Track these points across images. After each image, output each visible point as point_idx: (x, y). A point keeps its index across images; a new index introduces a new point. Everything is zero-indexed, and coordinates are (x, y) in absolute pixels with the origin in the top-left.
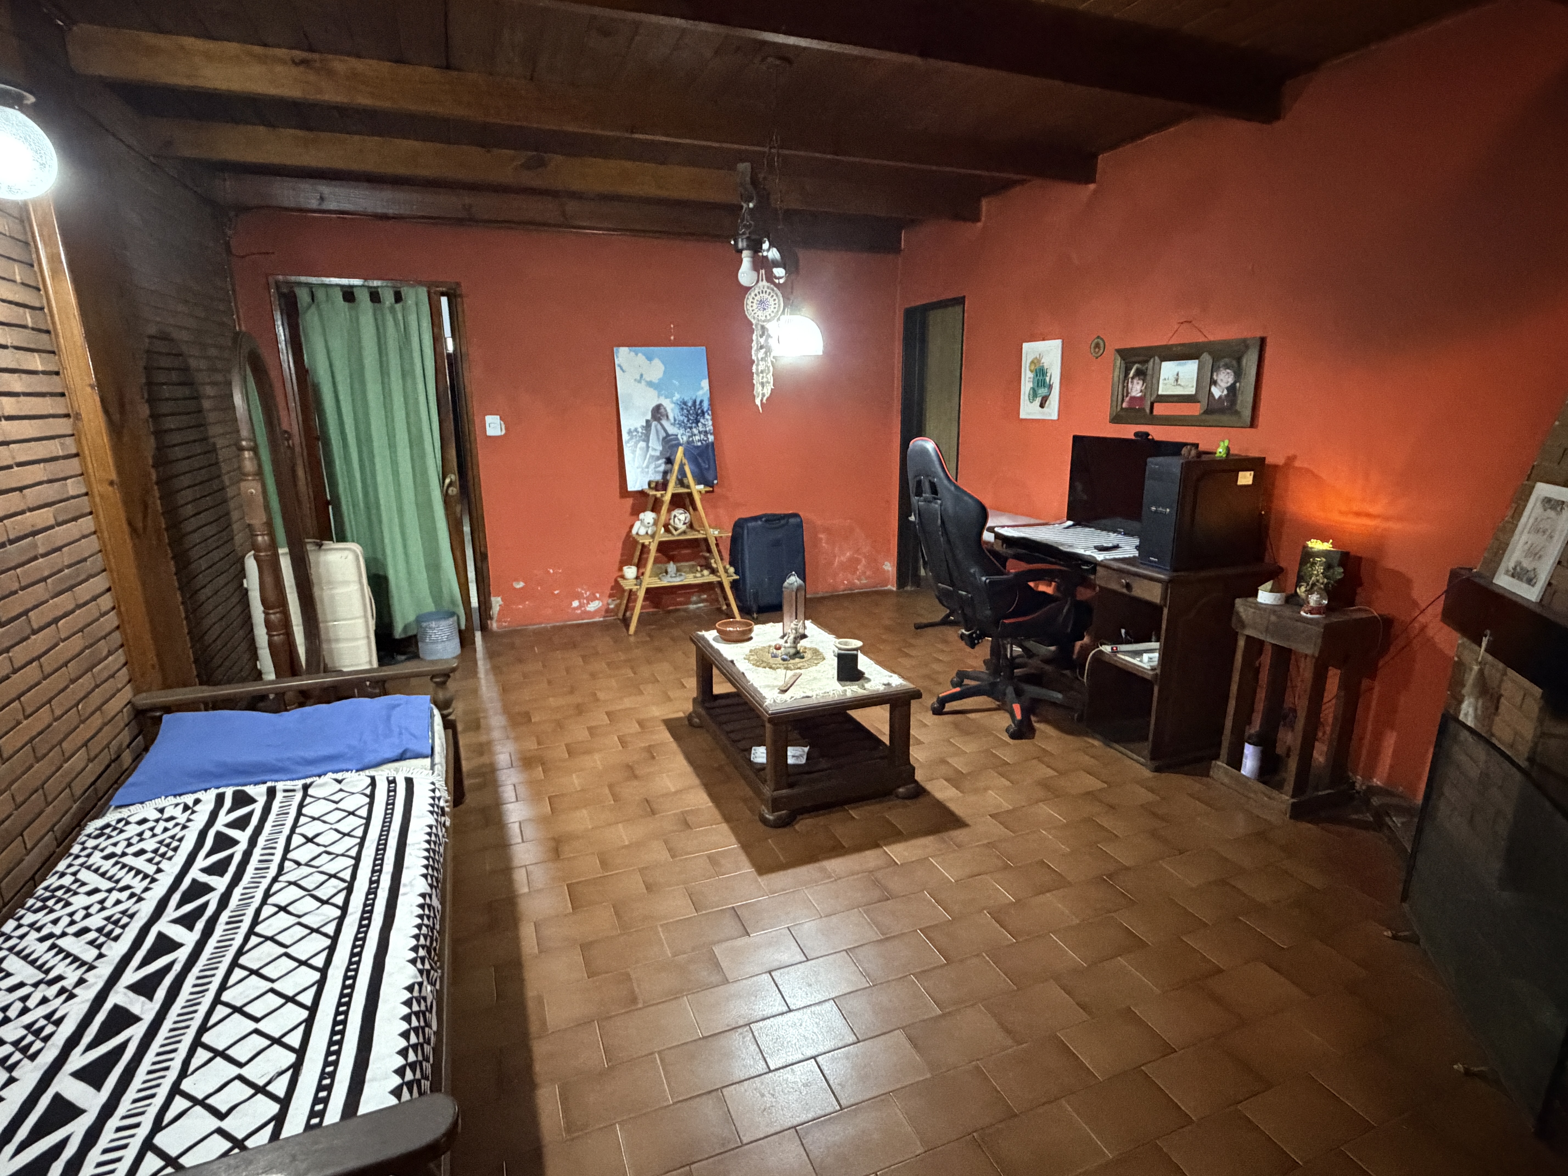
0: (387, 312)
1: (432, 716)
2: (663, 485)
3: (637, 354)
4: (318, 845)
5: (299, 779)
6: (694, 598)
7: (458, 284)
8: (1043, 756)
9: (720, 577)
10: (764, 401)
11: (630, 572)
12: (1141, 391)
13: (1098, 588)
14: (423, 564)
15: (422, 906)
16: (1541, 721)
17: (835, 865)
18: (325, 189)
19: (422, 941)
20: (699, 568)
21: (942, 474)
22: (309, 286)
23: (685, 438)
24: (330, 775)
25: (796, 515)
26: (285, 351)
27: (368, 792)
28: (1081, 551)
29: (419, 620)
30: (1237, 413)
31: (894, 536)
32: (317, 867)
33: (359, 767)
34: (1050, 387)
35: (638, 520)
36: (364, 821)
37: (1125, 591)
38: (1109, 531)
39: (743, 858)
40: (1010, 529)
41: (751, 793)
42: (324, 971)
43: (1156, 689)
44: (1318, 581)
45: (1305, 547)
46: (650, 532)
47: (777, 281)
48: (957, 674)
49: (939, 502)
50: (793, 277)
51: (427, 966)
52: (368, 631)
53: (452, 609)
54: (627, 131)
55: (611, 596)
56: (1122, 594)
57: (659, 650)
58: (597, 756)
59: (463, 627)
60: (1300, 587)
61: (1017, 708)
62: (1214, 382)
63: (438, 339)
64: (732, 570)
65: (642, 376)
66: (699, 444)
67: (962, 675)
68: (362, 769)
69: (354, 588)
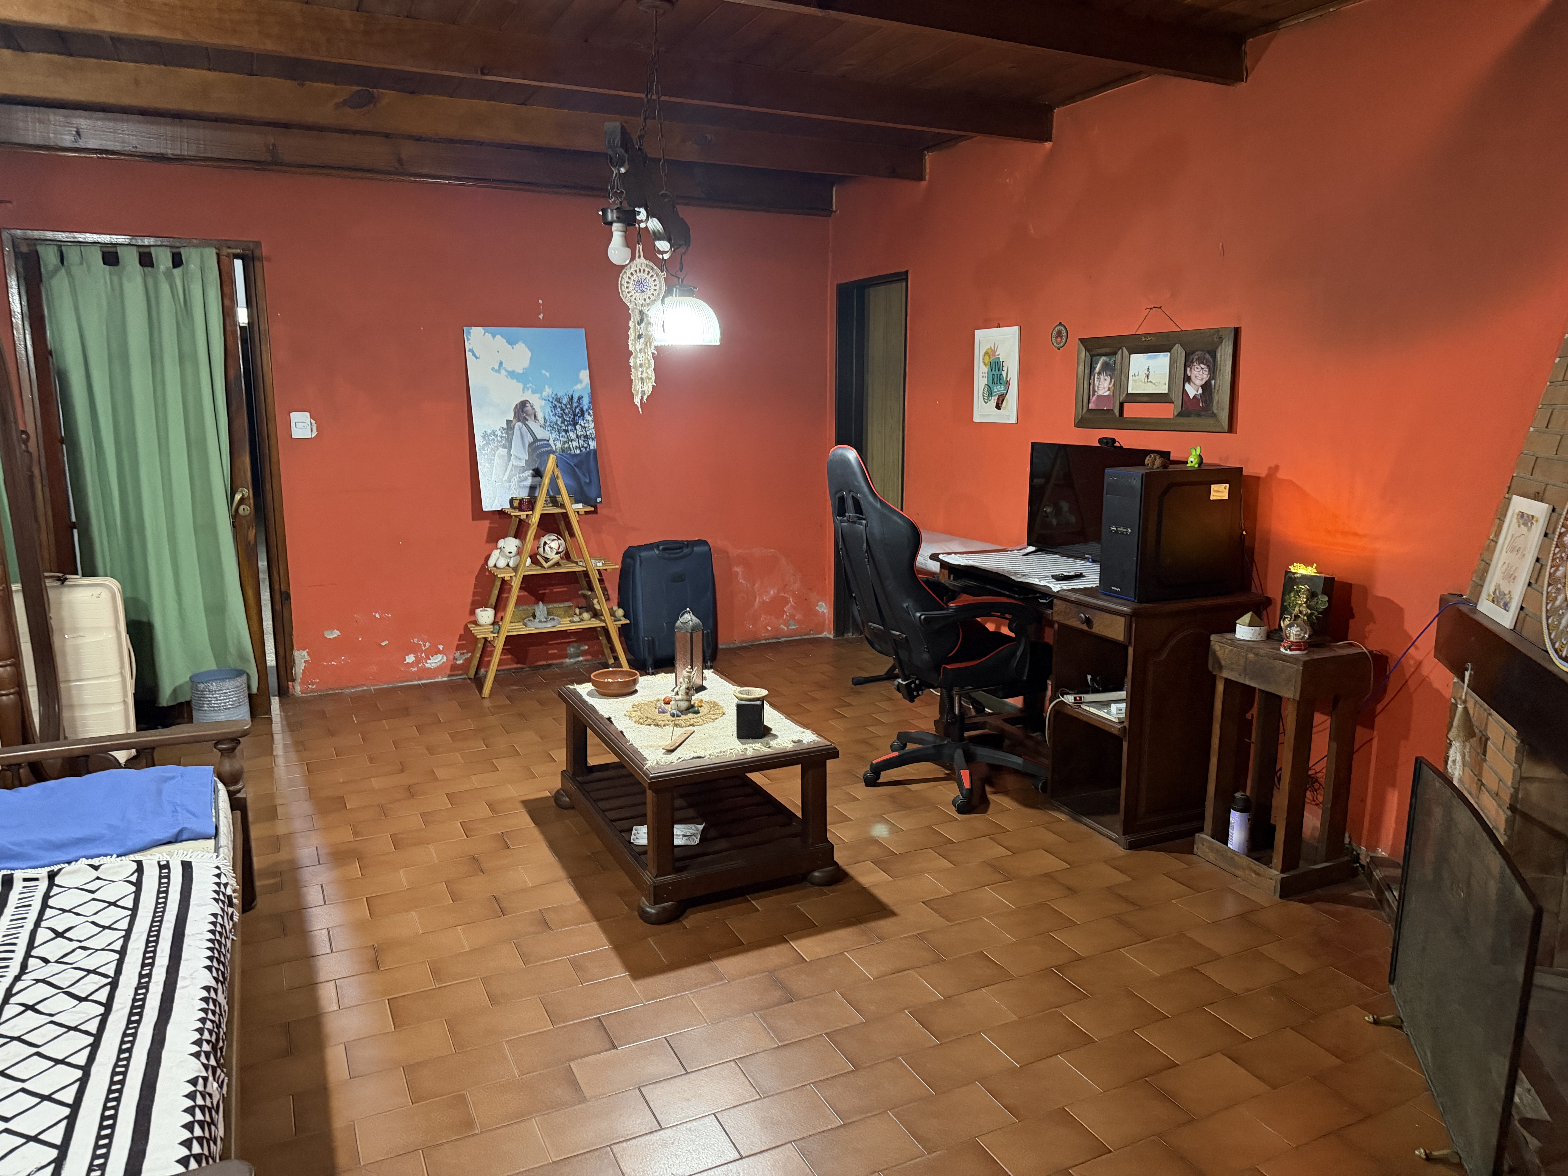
0: (162, 279)
1: (216, 791)
2: (529, 504)
3: (494, 337)
4: (70, 940)
5: (43, 866)
6: (571, 650)
7: (258, 244)
8: (996, 834)
9: (604, 621)
10: (645, 399)
11: (485, 616)
12: (1109, 389)
13: (1056, 626)
14: (201, 607)
15: (205, 1000)
16: (1519, 762)
17: (729, 965)
18: (83, 122)
19: (206, 1036)
20: (577, 611)
21: (866, 489)
22: (60, 245)
23: (559, 445)
24: (84, 861)
25: (704, 543)
26: (21, 327)
27: (134, 879)
28: (1036, 581)
29: (194, 680)
30: (1214, 415)
31: (829, 569)
32: (71, 964)
33: (121, 851)
34: (1007, 383)
35: (497, 549)
36: (130, 912)
37: (1085, 627)
38: (1076, 558)
39: (615, 961)
40: (957, 557)
41: (630, 884)
42: (86, 1069)
43: (1125, 745)
44: (1301, 612)
45: (1288, 572)
46: (511, 565)
47: (660, 256)
48: (898, 738)
49: (864, 522)
50: (682, 250)
51: (213, 1062)
52: (125, 695)
53: (240, 666)
54: (476, 72)
55: (458, 648)
56: (1082, 631)
57: (522, 716)
58: (431, 848)
59: (254, 690)
60: (1284, 620)
61: (965, 774)
62: (1187, 379)
63: (228, 313)
64: (620, 612)
65: (501, 364)
66: (578, 452)
67: (904, 738)
68: (125, 855)
69: (109, 636)
